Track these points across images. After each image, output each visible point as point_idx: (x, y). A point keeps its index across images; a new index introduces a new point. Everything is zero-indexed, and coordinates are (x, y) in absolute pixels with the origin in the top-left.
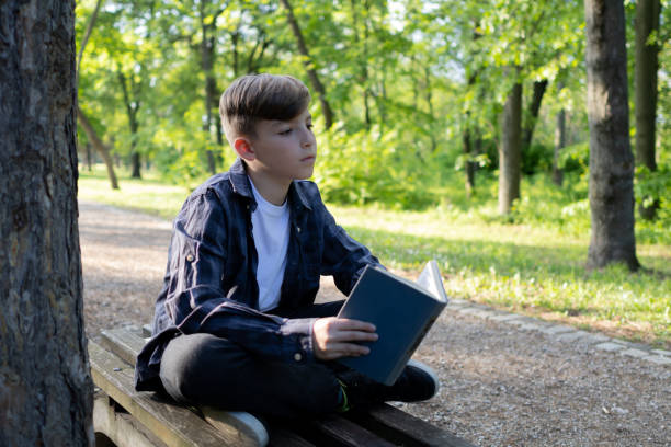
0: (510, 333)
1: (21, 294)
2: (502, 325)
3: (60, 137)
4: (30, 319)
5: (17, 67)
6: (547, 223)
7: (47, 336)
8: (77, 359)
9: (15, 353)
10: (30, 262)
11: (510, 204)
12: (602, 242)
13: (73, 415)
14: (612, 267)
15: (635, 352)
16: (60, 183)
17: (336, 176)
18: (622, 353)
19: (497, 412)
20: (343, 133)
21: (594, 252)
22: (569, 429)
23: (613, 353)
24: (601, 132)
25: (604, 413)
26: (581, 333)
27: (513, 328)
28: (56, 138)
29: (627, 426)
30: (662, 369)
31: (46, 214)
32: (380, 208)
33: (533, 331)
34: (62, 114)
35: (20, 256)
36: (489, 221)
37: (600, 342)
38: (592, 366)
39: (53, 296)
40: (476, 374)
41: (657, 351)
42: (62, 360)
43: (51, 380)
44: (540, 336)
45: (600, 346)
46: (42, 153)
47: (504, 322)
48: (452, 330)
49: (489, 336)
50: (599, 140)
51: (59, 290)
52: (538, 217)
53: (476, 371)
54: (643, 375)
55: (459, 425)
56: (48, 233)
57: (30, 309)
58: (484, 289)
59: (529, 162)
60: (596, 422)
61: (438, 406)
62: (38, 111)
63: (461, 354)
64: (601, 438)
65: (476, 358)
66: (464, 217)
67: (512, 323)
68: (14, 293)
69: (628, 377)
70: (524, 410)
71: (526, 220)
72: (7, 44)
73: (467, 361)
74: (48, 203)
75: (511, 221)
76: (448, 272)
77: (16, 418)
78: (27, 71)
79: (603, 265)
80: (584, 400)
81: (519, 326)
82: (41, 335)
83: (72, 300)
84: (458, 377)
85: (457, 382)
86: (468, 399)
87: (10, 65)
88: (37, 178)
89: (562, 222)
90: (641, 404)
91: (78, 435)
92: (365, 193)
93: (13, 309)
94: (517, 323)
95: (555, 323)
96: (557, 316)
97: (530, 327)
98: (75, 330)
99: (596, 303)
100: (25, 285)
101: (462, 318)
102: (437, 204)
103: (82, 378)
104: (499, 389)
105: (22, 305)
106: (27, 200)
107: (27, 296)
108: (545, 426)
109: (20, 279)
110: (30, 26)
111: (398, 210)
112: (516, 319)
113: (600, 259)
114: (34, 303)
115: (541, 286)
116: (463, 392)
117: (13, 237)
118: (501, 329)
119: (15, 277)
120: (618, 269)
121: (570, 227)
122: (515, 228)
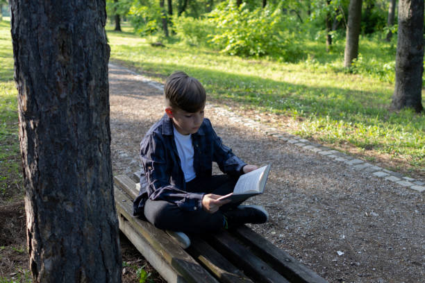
0: (328, 163)
1: (91, 192)
2: (325, 158)
3: (104, 128)
4: (95, 201)
5: (88, 105)
6: (373, 74)
7: (101, 207)
8: (113, 214)
9: (90, 215)
10: (94, 179)
11: (350, 61)
12: (401, 94)
13: (111, 235)
14: (405, 110)
15: (393, 178)
16: (104, 145)
17: (242, 38)
18: (387, 178)
19: (310, 213)
20: (247, 11)
21: (396, 100)
22: (345, 224)
23: (381, 178)
24: (405, 26)
25: (365, 215)
26: (367, 164)
27: (330, 159)
28: (103, 128)
29: (375, 224)
30: (405, 189)
31: (100, 159)
32: (270, 60)
33: (340, 162)
34: (104, 117)
35: (91, 177)
36: (337, 71)
37: (376, 171)
38: (368, 187)
39: (103, 191)
40: (304, 190)
41: (405, 178)
42: (107, 215)
43: (103, 223)
44: (344, 166)
45: (376, 174)
46: (98, 136)
47: (326, 155)
48: (297, 160)
49: (316, 164)
50: (403, 31)
51: (105, 188)
52: (368, 71)
53: (304, 188)
54: (393, 192)
55: (289, 220)
56: (100, 167)
57: (95, 197)
58: (321, 129)
59: (370, 24)
60: (360, 221)
61: (280, 209)
62: (96, 121)
63: (298, 176)
64: (360, 230)
65: (306, 180)
66: (322, 68)
67: (330, 156)
68: (89, 192)
69: (385, 194)
70: (325, 213)
71: (360, 72)
72: (84, 98)
73: (300, 182)
74: (100, 155)
75: (351, 72)
76: (303, 116)
77: (91, 239)
78: (92, 107)
79: (399, 109)
80: (357, 208)
81: (334, 158)
82: (99, 207)
83: (110, 190)
84: (293, 192)
85: (293, 195)
86: (297, 205)
87: (85, 105)
88: (97, 146)
89: (382, 73)
90: (387, 211)
91: (114, 242)
92: (260, 50)
93: (89, 198)
94: (333, 156)
95: (355, 156)
96: (358, 150)
97: (340, 159)
98: (111, 202)
99: (385, 140)
100: (93, 188)
101: (304, 152)
102: (306, 58)
103: (115, 221)
104: (314, 199)
105: (92, 196)
106: (93, 156)
107: (93, 192)
108: (333, 222)
109: (91, 186)
110: (92, 88)
111: (281, 62)
112: (333, 154)
113: (399, 104)
114: (96, 194)
115: (356, 127)
116: (295, 201)
117: (88, 171)
118: (324, 160)
119: (89, 186)
120: (408, 112)
121: (387, 77)
122: (353, 76)
